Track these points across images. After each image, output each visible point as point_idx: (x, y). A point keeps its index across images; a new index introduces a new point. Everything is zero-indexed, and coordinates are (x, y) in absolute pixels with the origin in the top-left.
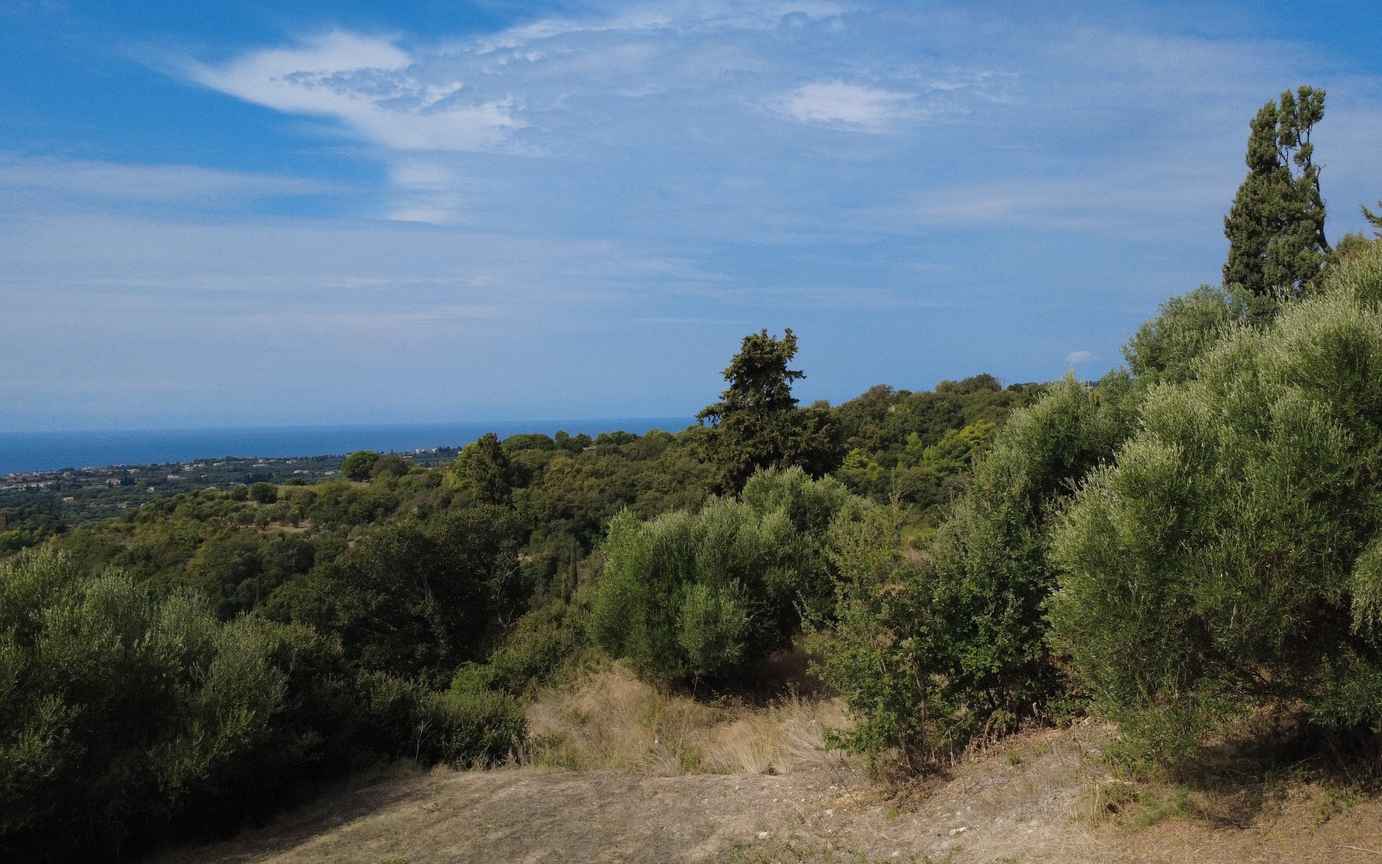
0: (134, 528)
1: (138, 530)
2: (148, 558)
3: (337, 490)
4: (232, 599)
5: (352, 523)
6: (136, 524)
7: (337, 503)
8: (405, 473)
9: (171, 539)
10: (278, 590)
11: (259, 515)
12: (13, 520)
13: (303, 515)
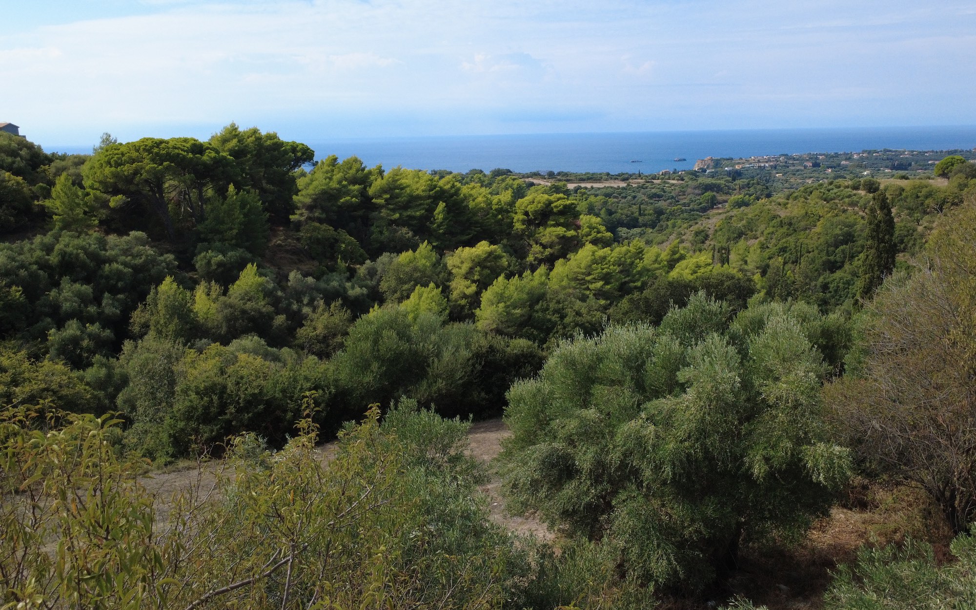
0: (787, 203)
1: (789, 206)
2: (790, 224)
3: (919, 187)
4: (832, 258)
6: (790, 201)
7: (918, 197)
9: (807, 213)
11: (862, 202)
12: (743, 188)
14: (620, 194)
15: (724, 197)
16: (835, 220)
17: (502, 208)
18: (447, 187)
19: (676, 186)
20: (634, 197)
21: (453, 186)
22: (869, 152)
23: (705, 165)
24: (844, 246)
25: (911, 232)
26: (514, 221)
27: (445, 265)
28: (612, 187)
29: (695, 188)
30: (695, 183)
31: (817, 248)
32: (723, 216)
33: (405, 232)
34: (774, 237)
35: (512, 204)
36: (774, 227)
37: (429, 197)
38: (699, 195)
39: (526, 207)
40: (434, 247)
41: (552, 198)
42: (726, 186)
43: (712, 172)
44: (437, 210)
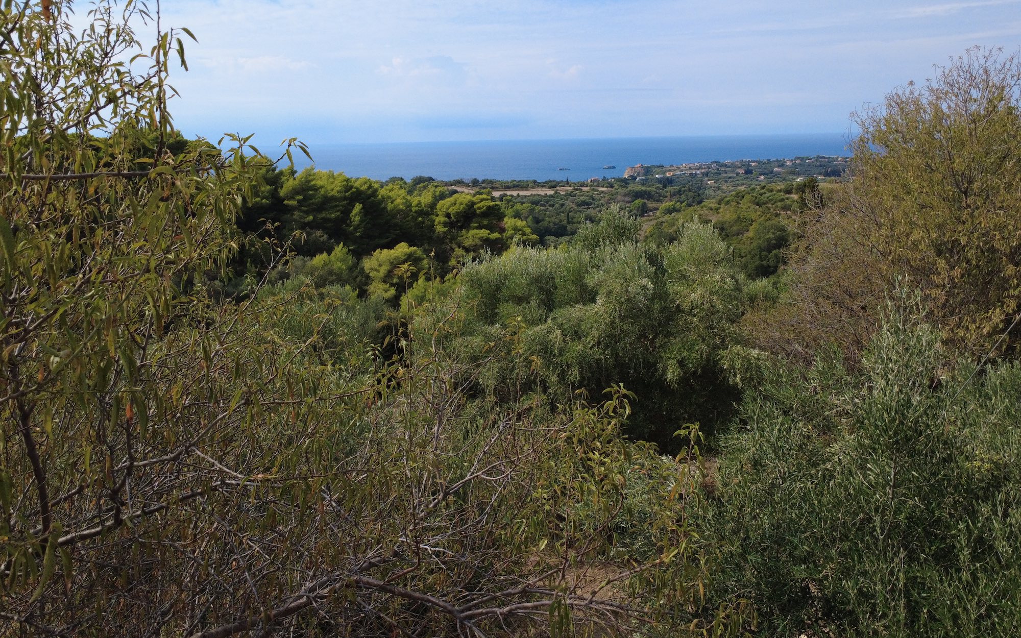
14: (547, 202)
15: (655, 205)
16: (768, 224)
17: (422, 210)
18: (364, 188)
19: (606, 193)
20: (563, 205)
21: (370, 187)
22: (802, 159)
23: (635, 172)
24: (777, 250)
26: (436, 223)
27: (363, 269)
28: (539, 195)
29: (625, 195)
30: (624, 191)
31: (750, 253)
32: (654, 222)
33: (319, 235)
35: (433, 206)
37: (345, 198)
38: (629, 202)
39: (449, 209)
40: (349, 250)
41: (474, 199)
42: (657, 193)
43: (643, 180)
44: (354, 213)
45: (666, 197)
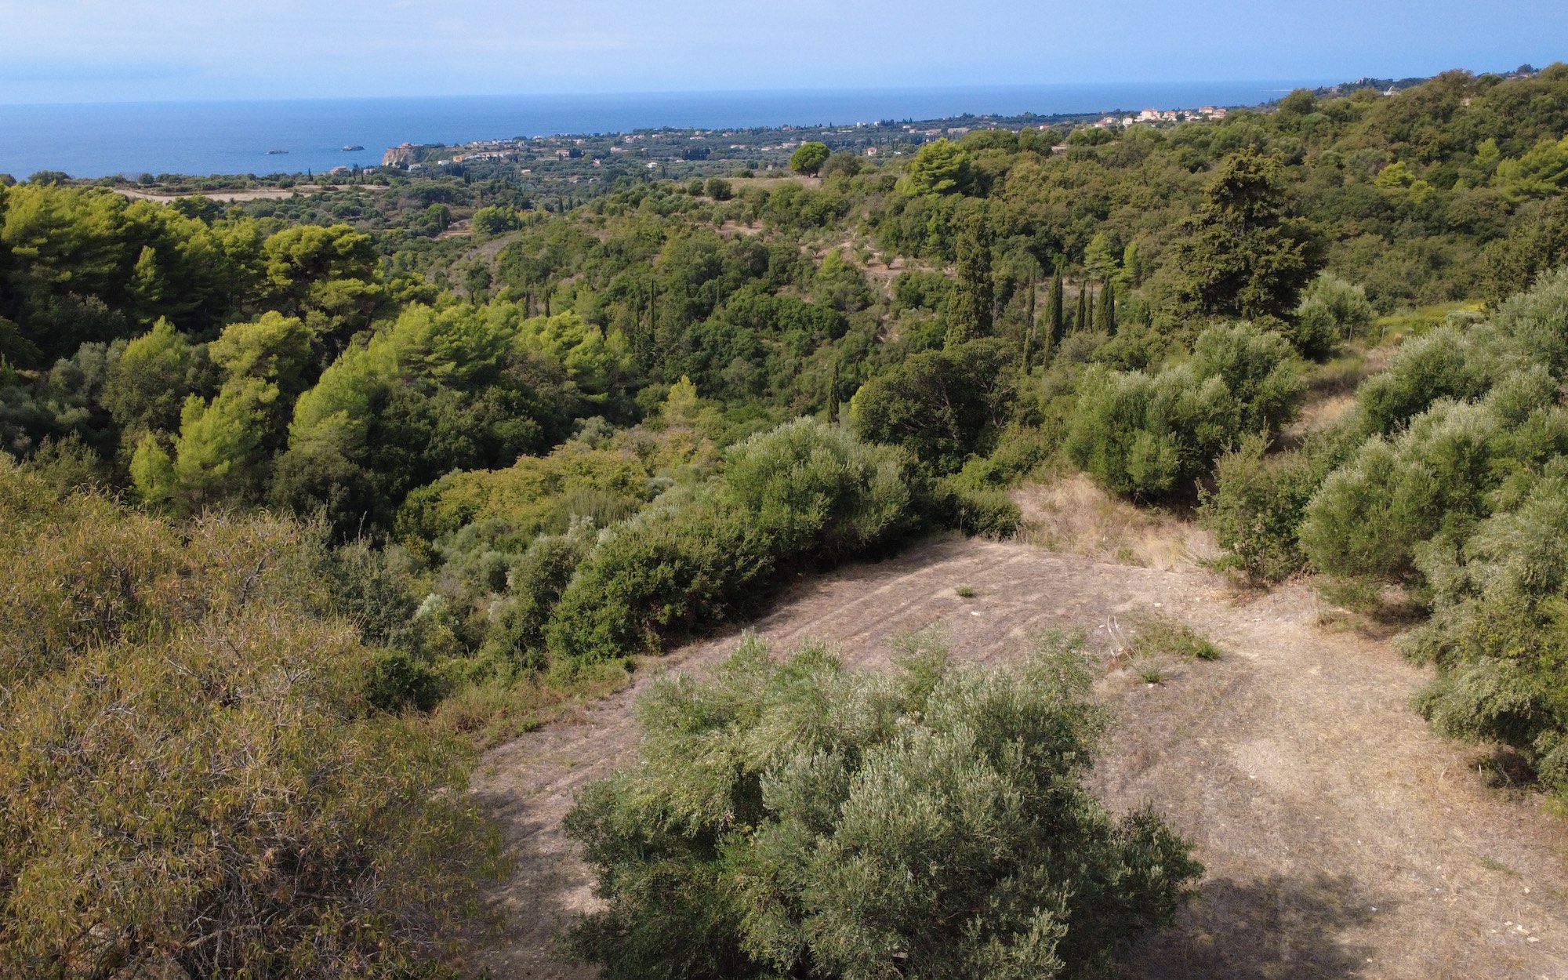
0: (604, 220)
1: (607, 223)
2: (619, 252)
3: (790, 189)
4: (696, 299)
5: (804, 226)
6: (605, 215)
7: (789, 204)
8: (856, 173)
9: (639, 234)
10: (736, 293)
11: (716, 215)
12: (486, 194)
13: (756, 215)
15: (461, 211)
16: (690, 243)
17: (242, 252)
18: (144, 219)
19: (378, 194)
21: (153, 219)
23: (399, 156)
24: (711, 281)
25: (793, 255)
26: (268, 272)
29: (410, 197)
30: (406, 189)
31: (672, 286)
32: (504, 243)
34: (600, 273)
35: (257, 244)
36: (595, 257)
37: (121, 238)
38: (418, 208)
39: (288, 249)
41: (329, 230)
42: (459, 192)
44: (141, 263)
45: (473, 197)
